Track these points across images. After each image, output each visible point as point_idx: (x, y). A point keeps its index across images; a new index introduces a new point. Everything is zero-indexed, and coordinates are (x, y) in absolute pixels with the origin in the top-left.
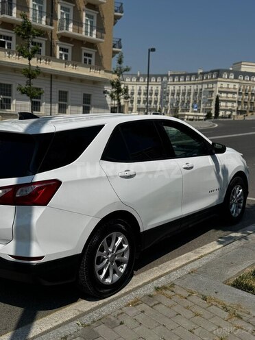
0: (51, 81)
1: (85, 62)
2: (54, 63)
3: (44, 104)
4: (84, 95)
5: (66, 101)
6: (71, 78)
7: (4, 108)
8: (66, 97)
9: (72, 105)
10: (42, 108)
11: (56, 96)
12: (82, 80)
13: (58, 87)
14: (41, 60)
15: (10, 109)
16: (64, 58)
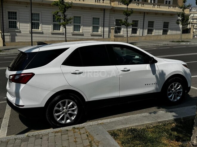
0: (144, 16)
1: (166, 3)
2: (146, 6)
3: (139, 29)
4: (164, 23)
5: (153, 27)
6: (156, 13)
7: (117, 33)
8: (153, 25)
9: (156, 29)
10: (138, 32)
11: (146, 24)
12: (163, 14)
13: (148, 19)
14: (138, 4)
15: (120, 33)
16: (153, 2)
